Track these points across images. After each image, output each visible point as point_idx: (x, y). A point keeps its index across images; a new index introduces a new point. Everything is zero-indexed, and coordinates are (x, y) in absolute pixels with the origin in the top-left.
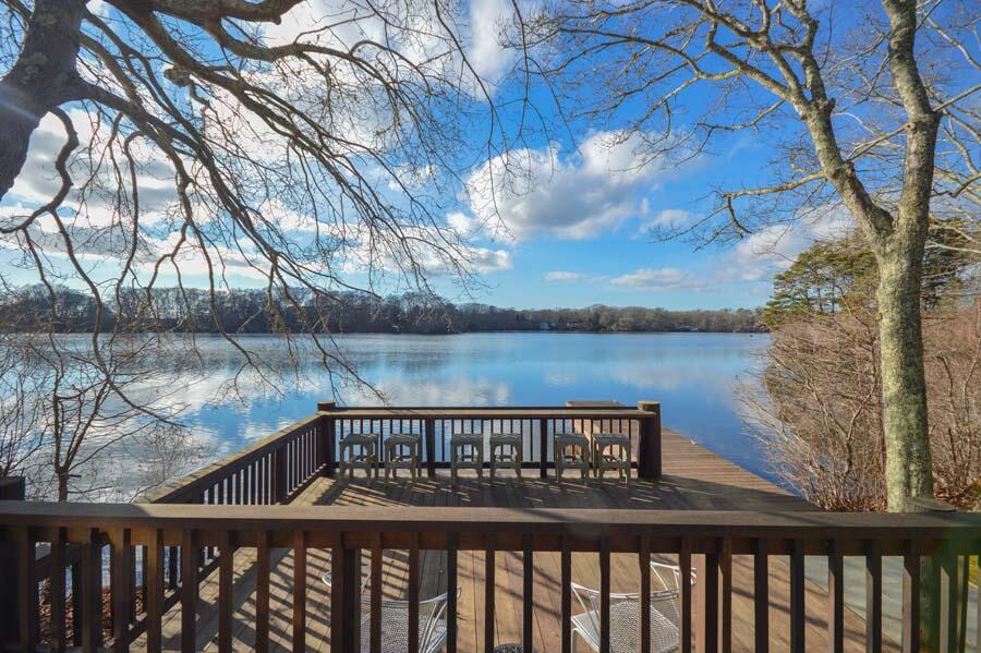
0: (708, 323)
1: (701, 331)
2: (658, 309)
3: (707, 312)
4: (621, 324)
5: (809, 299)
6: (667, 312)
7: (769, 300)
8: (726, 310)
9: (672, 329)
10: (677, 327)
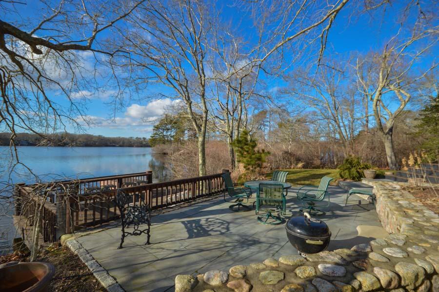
0: (123, 143)
1: (120, 146)
2: (99, 136)
3: (123, 138)
4: (79, 143)
5: (164, 136)
6: (104, 137)
7: (151, 135)
8: (131, 138)
9: (107, 145)
10: (109, 144)
